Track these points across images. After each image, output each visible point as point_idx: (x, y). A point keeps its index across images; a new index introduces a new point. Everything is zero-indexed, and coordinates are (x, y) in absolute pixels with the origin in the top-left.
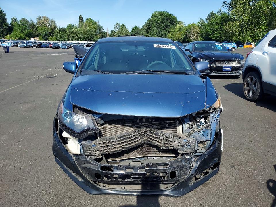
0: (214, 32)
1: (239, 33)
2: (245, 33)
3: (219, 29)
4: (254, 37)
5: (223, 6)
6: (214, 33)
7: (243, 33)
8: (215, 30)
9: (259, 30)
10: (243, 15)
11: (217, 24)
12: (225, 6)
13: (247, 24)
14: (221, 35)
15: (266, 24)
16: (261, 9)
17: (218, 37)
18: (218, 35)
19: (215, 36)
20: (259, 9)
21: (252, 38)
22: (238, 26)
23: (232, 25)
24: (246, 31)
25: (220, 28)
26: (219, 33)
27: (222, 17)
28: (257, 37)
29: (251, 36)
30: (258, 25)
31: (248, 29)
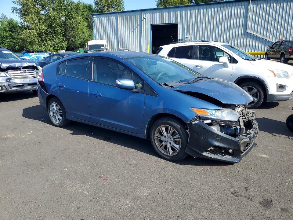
0: (4, 39)
1: (39, 42)
2: (45, 42)
3: (9, 36)
4: (55, 47)
5: (13, 11)
6: (5, 41)
7: (43, 42)
8: (4, 38)
9: (57, 41)
10: (38, 24)
11: (5, 30)
12: (15, 12)
13: (45, 33)
14: (13, 44)
15: (62, 34)
16: (55, 19)
17: (11, 46)
18: (10, 43)
19: (6, 44)
20: (54, 20)
21: (52, 48)
22: (37, 36)
23: (30, 34)
24: (46, 41)
25: (11, 35)
26: (11, 42)
27: (9, 24)
28: (58, 47)
29: (51, 46)
30: (55, 35)
31: (47, 39)
